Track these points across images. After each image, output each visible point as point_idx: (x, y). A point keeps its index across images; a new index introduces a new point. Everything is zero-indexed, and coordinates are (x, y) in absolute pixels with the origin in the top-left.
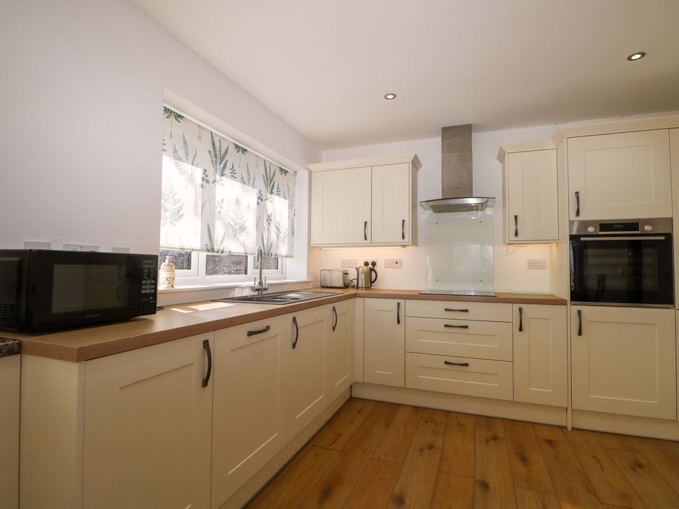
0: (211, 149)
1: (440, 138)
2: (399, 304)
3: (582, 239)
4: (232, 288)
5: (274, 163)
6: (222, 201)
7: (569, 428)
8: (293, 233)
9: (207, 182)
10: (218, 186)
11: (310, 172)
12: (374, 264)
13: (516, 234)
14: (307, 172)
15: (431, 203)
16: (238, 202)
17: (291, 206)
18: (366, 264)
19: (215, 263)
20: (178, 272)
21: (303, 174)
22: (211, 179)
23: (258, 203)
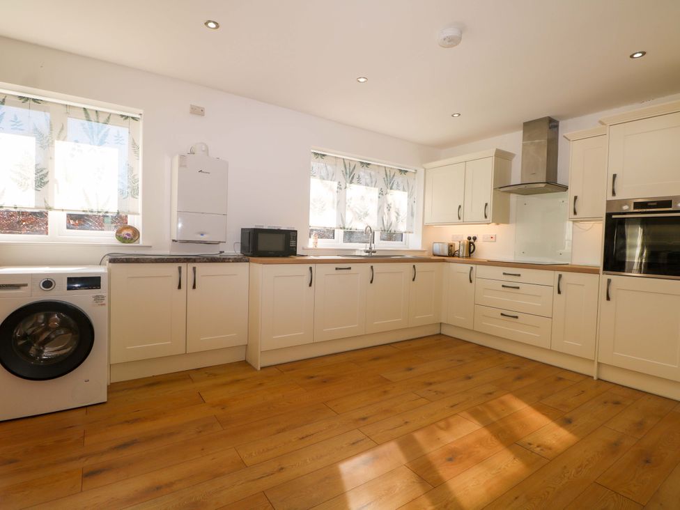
0: (344, 170)
1: (522, 131)
2: (472, 268)
3: (614, 217)
4: (355, 250)
5: (392, 167)
6: (351, 199)
7: (595, 378)
8: (412, 215)
9: (341, 189)
10: (348, 190)
11: (425, 169)
12: (475, 239)
13: (575, 213)
14: (423, 170)
15: (502, 190)
16: (363, 198)
17: (410, 196)
18: (469, 238)
19: (350, 235)
20: (319, 240)
21: (421, 171)
22: (343, 187)
23: (379, 197)
